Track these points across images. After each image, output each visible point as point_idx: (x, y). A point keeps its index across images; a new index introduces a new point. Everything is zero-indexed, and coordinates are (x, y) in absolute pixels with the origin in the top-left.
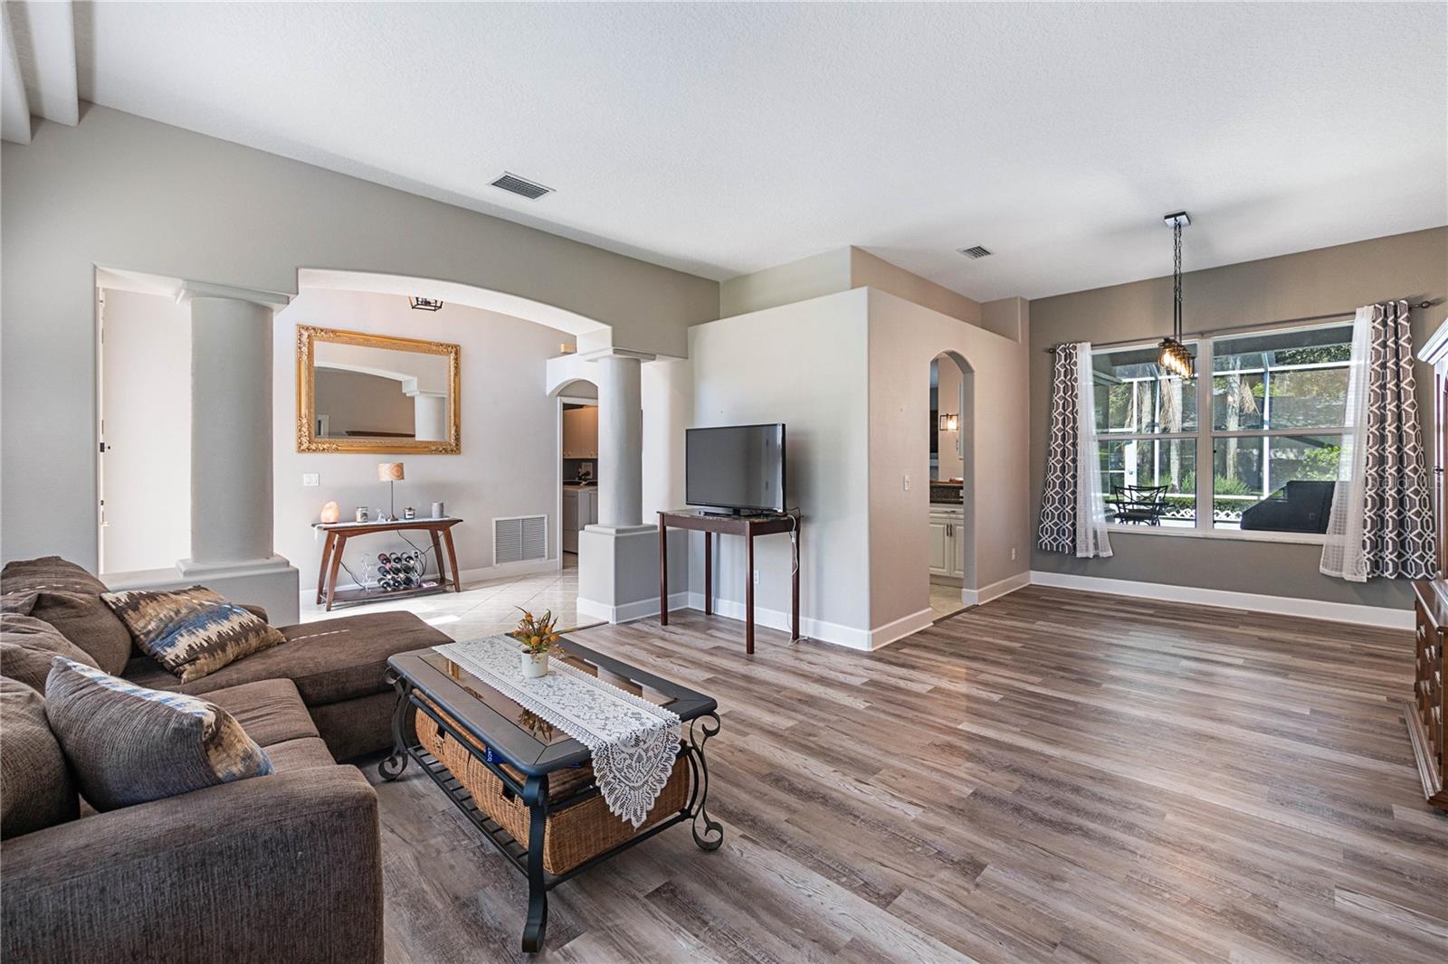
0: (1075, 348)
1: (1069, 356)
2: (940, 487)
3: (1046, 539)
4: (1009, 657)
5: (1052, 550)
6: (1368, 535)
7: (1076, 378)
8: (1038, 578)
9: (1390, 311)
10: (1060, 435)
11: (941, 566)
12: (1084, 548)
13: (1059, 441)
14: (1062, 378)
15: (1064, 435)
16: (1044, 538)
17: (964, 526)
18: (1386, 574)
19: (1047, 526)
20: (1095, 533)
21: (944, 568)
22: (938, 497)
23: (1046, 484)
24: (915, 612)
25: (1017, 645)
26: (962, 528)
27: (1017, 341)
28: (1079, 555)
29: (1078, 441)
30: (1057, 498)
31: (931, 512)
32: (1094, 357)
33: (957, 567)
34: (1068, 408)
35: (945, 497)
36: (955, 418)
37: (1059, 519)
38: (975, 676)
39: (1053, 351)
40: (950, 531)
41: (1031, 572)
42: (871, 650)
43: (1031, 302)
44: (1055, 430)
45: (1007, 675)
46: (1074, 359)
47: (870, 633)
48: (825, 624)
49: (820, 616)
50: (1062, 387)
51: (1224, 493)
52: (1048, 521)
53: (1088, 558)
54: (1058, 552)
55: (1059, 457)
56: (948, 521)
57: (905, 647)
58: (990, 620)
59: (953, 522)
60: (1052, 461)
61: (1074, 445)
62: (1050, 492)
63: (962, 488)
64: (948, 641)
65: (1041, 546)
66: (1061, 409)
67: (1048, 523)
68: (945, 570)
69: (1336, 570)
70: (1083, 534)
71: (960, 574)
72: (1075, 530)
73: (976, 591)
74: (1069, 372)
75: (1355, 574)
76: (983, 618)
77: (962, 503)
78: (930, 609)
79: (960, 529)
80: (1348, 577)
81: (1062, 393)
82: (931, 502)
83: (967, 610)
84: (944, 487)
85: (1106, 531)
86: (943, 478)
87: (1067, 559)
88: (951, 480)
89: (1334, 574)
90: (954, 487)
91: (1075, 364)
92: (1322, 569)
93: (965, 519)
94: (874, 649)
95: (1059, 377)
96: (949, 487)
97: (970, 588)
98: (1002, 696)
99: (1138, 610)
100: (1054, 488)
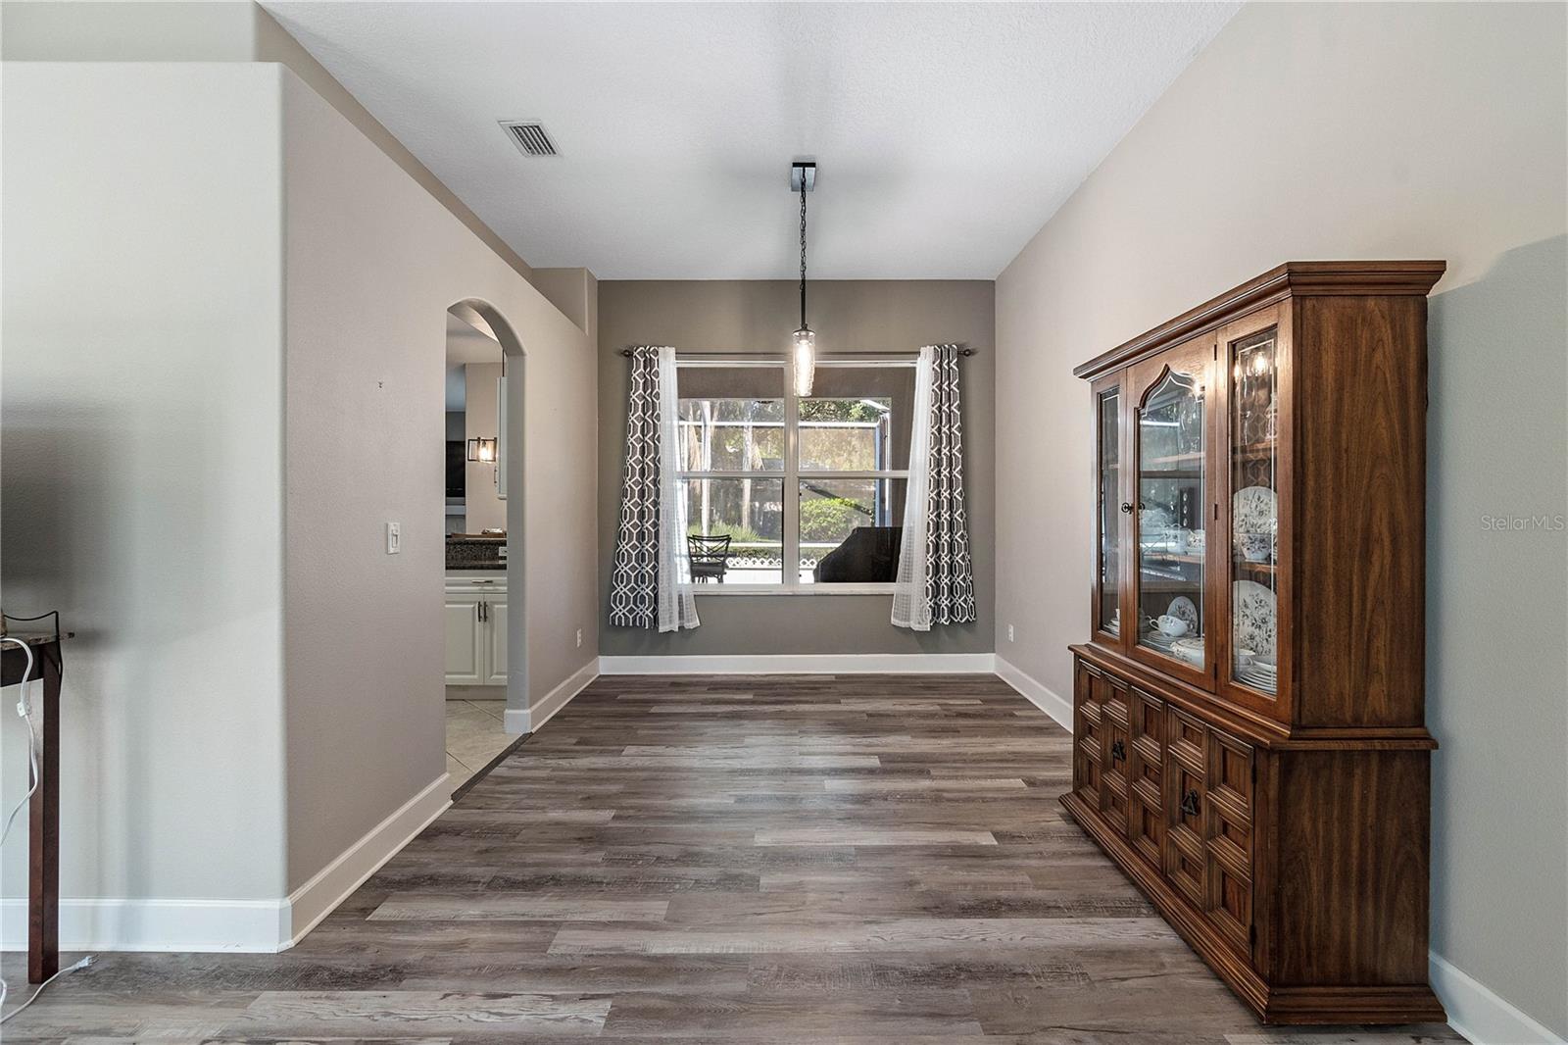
0: (656, 353)
1: (649, 363)
2: (467, 543)
3: (620, 611)
4: (598, 856)
5: (627, 625)
6: (930, 582)
7: (658, 393)
8: (610, 665)
9: (945, 354)
10: (638, 468)
11: (470, 670)
12: (667, 620)
13: (637, 477)
14: (641, 391)
15: (643, 469)
16: (617, 610)
17: (508, 603)
18: (943, 620)
19: (621, 593)
20: (680, 597)
21: (474, 673)
22: (463, 558)
23: (620, 536)
24: (409, 798)
25: (604, 816)
26: (506, 606)
27: (584, 331)
28: (662, 629)
29: (661, 477)
30: (634, 554)
31: (447, 585)
32: (679, 370)
33: (495, 671)
34: (648, 432)
35: (476, 558)
36: (490, 445)
37: (636, 582)
38: (542, 947)
39: (628, 354)
40: (484, 613)
41: (600, 657)
42: (290, 943)
43: (599, 281)
44: (631, 461)
45: (603, 916)
46: (656, 368)
47: (288, 902)
48: (154, 905)
49: (138, 886)
50: (640, 403)
51: (742, 542)
52: (622, 586)
53: (672, 631)
54: (635, 628)
55: (636, 498)
56: (480, 598)
57: (385, 898)
58: (552, 762)
59: (489, 598)
60: (628, 504)
61: (655, 482)
62: (625, 547)
63: (504, 544)
64: (482, 845)
65: (614, 621)
66: (639, 434)
67: (622, 589)
68: (476, 677)
69: (905, 620)
70: (666, 600)
71: (502, 679)
72: (656, 595)
73: (528, 711)
74: (649, 384)
75: (919, 623)
76: (542, 762)
77: (504, 567)
78: (447, 775)
79: (500, 609)
80: (916, 627)
81: (640, 412)
82: (447, 568)
83: (513, 750)
84: (474, 543)
85: (693, 594)
86: (473, 529)
87: (648, 637)
88: (484, 533)
89: (903, 624)
90: (490, 543)
91: (657, 374)
92: (894, 621)
93: (509, 592)
94: (298, 938)
95: (636, 391)
96: (482, 544)
97: (518, 708)
98: (608, 1004)
99: (737, 697)
100: (630, 540)
